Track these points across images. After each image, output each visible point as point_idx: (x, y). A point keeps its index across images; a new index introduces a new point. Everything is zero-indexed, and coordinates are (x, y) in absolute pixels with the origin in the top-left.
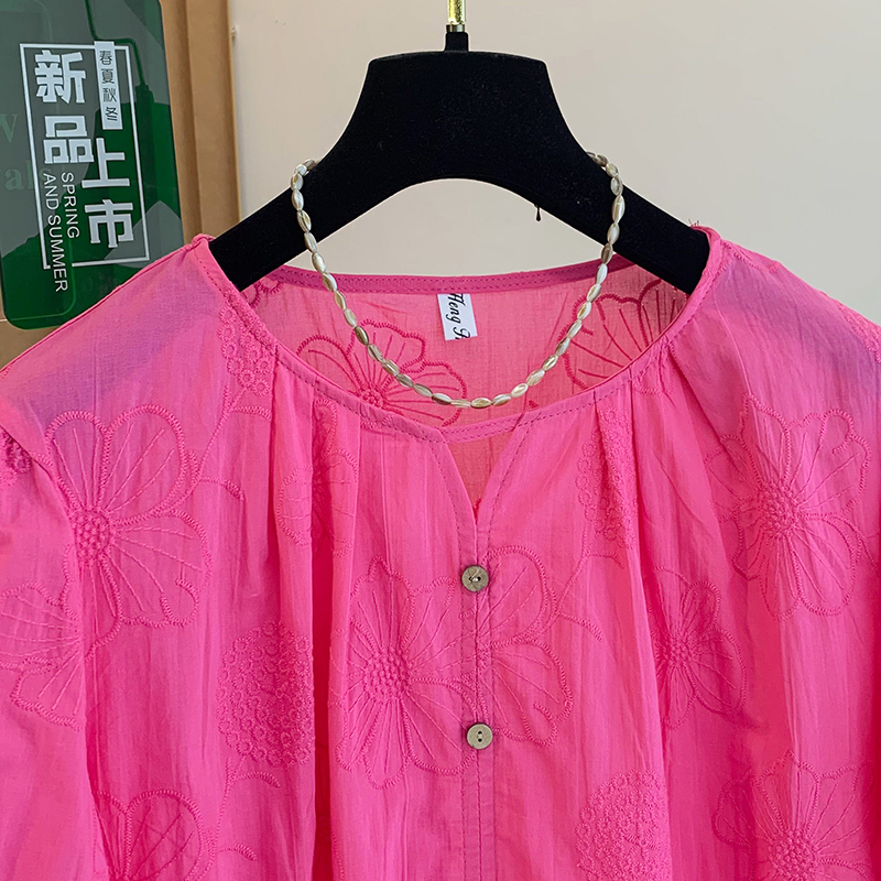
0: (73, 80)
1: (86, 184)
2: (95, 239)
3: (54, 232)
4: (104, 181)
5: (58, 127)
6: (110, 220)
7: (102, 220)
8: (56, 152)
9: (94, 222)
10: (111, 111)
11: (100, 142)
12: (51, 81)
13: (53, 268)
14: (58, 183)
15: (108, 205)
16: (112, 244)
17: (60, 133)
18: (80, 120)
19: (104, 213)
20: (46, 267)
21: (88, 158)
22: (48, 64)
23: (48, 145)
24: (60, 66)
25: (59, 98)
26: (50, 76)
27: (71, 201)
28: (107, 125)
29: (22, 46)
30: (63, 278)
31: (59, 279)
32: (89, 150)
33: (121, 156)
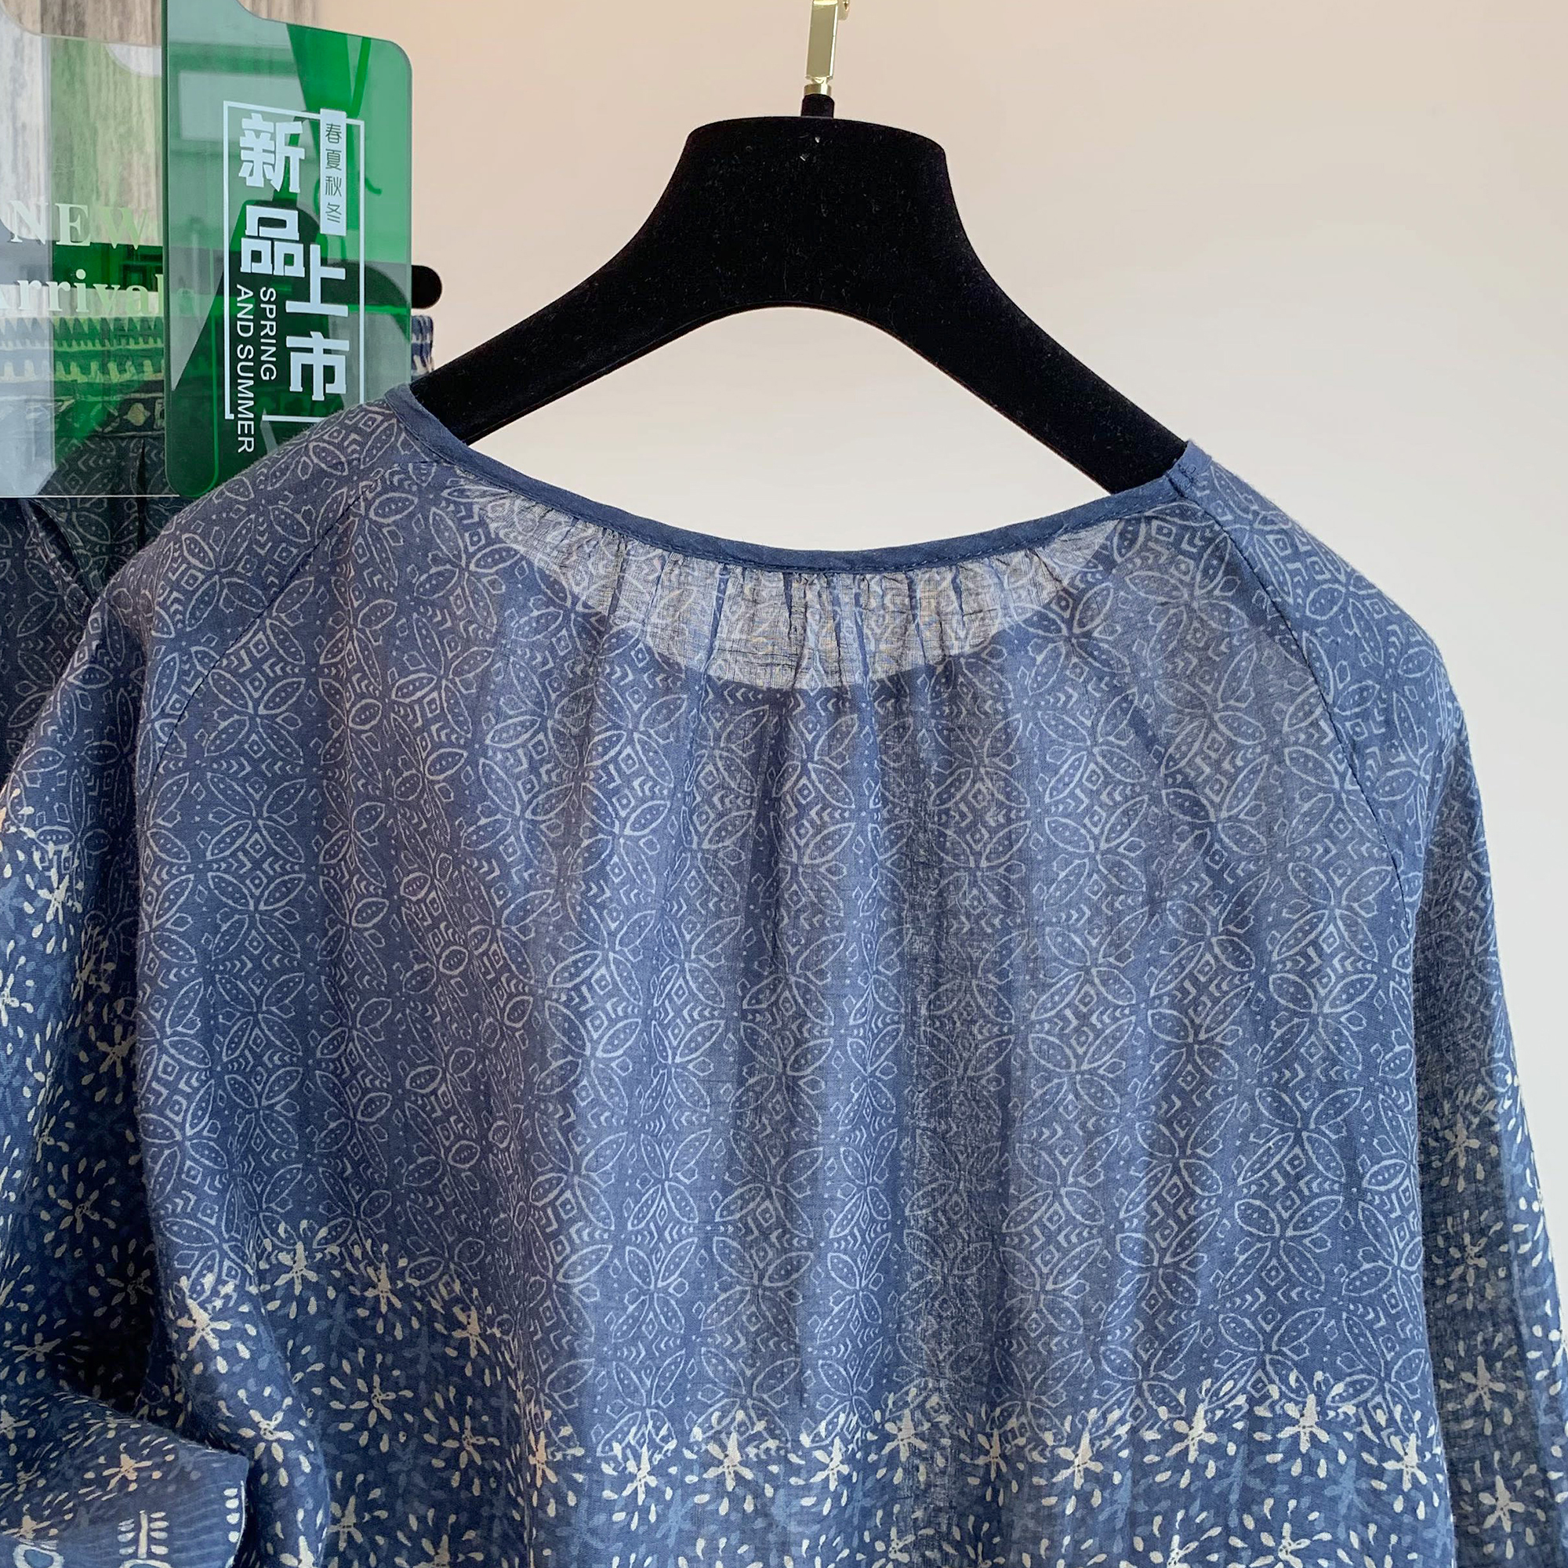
0: (287, 159)
1: (292, 307)
2: (296, 385)
3: (244, 369)
4: (314, 305)
5: (263, 222)
6: (318, 361)
7: (306, 359)
8: (256, 256)
9: (297, 361)
10: (333, 208)
11: (315, 250)
12: (258, 157)
13: (237, 419)
14: (257, 299)
15: (316, 340)
16: (318, 396)
17: (266, 231)
18: (291, 217)
19: (310, 350)
20: (229, 416)
21: (297, 270)
22: (258, 133)
23: (247, 247)
24: (273, 137)
25: (267, 181)
26: (258, 149)
27: (270, 327)
28: (327, 227)
29: (226, 104)
30: (249, 435)
31: (243, 435)
32: (299, 260)
33: (339, 274)
